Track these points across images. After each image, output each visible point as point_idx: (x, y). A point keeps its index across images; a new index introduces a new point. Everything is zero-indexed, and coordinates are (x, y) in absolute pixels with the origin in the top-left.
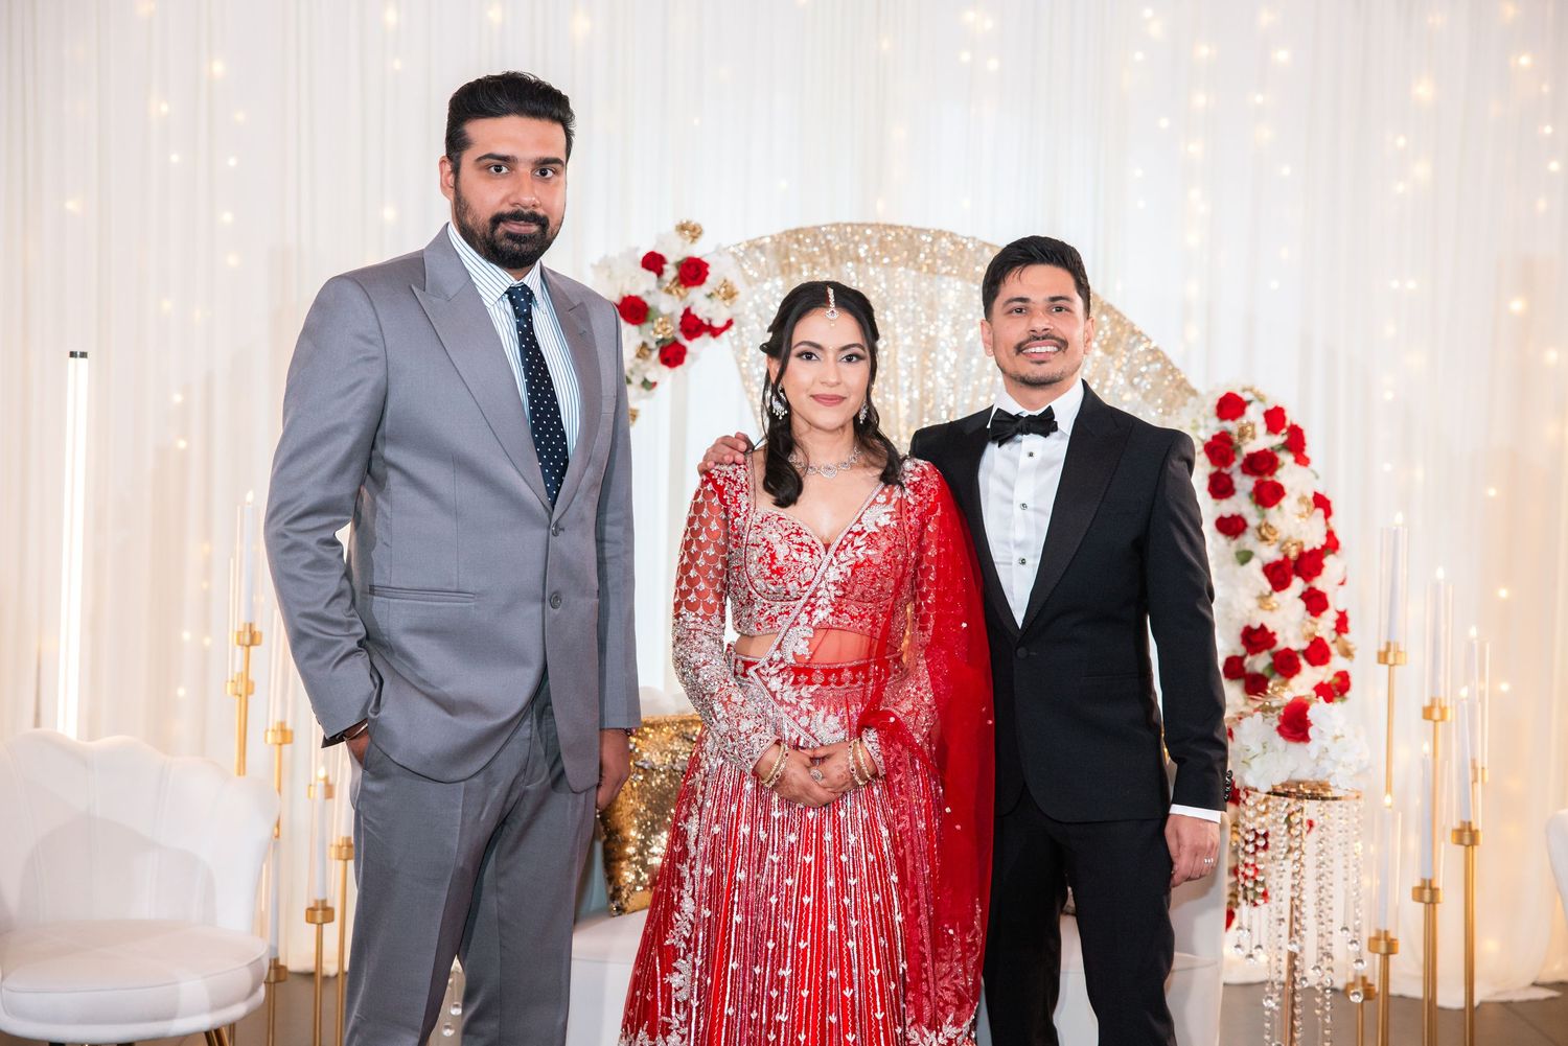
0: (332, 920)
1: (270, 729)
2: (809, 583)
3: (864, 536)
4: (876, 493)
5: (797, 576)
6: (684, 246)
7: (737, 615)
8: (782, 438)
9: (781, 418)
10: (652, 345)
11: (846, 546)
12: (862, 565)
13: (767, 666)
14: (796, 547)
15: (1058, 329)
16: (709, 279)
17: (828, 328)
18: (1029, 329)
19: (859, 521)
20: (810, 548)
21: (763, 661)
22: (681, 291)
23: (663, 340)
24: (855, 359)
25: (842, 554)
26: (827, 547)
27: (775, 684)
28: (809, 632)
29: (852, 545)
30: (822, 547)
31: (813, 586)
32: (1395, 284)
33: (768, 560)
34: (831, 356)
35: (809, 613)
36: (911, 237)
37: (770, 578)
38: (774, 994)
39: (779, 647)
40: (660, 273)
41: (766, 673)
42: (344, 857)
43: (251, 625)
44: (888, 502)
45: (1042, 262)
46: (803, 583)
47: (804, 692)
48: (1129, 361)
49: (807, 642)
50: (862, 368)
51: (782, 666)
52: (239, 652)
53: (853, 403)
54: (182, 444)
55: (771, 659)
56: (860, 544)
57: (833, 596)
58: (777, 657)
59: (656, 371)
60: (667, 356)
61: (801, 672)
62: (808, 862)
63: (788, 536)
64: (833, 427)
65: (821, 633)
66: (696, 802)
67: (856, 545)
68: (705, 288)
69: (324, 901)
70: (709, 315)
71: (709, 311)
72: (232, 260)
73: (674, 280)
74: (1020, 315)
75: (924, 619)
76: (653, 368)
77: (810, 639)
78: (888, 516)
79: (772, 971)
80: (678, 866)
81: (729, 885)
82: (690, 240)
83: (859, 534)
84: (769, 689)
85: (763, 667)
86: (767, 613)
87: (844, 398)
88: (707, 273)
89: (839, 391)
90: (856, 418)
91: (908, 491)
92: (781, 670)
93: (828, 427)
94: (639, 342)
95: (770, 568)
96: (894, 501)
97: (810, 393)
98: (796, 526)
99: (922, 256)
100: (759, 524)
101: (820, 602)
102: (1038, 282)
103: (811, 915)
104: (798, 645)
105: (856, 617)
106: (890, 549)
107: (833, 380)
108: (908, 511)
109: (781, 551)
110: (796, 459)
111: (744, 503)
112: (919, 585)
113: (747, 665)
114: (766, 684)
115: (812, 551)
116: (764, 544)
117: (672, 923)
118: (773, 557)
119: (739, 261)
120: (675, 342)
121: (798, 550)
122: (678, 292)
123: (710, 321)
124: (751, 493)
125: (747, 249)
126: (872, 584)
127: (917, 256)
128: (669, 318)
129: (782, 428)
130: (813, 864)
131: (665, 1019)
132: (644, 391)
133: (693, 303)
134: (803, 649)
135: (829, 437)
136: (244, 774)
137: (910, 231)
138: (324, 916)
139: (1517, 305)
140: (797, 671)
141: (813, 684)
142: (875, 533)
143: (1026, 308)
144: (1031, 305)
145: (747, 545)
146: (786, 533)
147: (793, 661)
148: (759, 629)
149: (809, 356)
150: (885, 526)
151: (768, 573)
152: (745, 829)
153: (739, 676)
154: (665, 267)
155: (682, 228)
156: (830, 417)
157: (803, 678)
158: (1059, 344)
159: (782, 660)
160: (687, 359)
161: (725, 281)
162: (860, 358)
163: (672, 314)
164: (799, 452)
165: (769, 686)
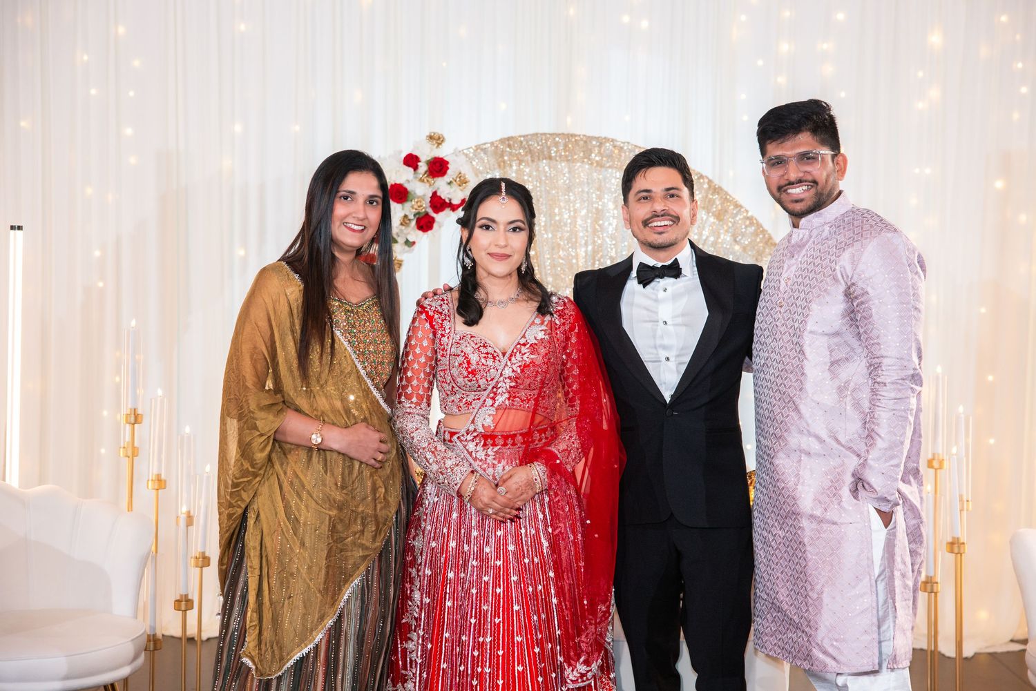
0: (192, 608)
1: (151, 478)
2: (492, 380)
3: (528, 346)
4: (533, 318)
5: (485, 374)
6: (432, 150)
7: (443, 401)
8: (470, 281)
9: (469, 268)
10: (411, 217)
11: (516, 353)
12: (528, 366)
13: (465, 434)
14: (484, 355)
15: (672, 209)
16: (449, 172)
17: (501, 209)
18: (652, 210)
19: (524, 336)
20: (493, 356)
21: (463, 431)
22: (430, 180)
23: (418, 213)
24: (518, 230)
25: (513, 358)
26: (504, 354)
27: (471, 446)
28: (492, 411)
29: (520, 353)
30: (501, 355)
31: (495, 381)
32: (917, 171)
33: (465, 365)
34: (502, 227)
35: (493, 399)
36: (585, 142)
37: (467, 377)
38: (476, 653)
39: (473, 422)
40: (416, 168)
41: (464, 439)
42: (200, 566)
43: (135, 409)
44: (542, 323)
45: (660, 165)
46: (489, 379)
47: (490, 452)
48: (733, 226)
49: (491, 418)
50: (523, 236)
51: (475, 434)
52: (128, 427)
53: (517, 259)
54: (101, 284)
55: (468, 430)
56: (526, 351)
57: (508, 387)
58: (472, 428)
59: (414, 234)
60: (421, 224)
61: (488, 438)
62: (498, 565)
63: (478, 348)
64: (502, 275)
65: (500, 412)
66: (420, 527)
67: (523, 352)
68: (447, 178)
69: (186, 596)
70: (450, 197)
71: (449, 193)
72: (133, 160)
73: (425, 173)
74: (646, 201)
75: (572, 400)
76: (412, 232)
77: (493, 415)
78: (543, 333)
79: (474, 638)
80: (410, 570)
81: (443, 582)
82: (436, 145)
83: (524, 345)
84: (467, 450)
85: (463, 435)
86: (465, 399)
87: (510, 256)
88: (448, 168)
89: (507, 251)
90: (519, 269)
91: (555, 315)
92: (475, 437)
93: (499, 275)
94: (402, 215)
95: (467, 370)
96: (546, 323)
97: (487, 252)
98: (483, 341)
99: (593, 155)
100: (458, 341)
101: (500, 391)
102: (657, 178)
103: (501, 600)
104: (485, 419)
105: (525, 400)
106: (546, 354)
107: (503, 243)
108: (556, 329)
109: (474, 358)
110: (480, 295)
111: (447, 327)
112: (566, 379)
113: (452, 434)
114: (465, 446)
115: (494, 358)
116: (463, 354)
117: (407, 608)
118: (469, 363)
119: (470, 160)
120: (427, 214)
121: (485, 357)
122: (428, 181)
123: (450, 200)
124: (452, 320)
125: (475, 151)
126: (536, 377)
127: (590, 155)
128: (423, 197)
129: (470, 275)
130: (502, 567)
131: (404, 672)
132: (406, 248)
133: (438, 188)
134: (489, 422)
135: (502, 281)
136: (132, 511)
137: (585, 139)
138: (186, 605)
139: (999, 184)
140: (485, 437)
141: (496, 445)
142: (535, 344)
143: (650, 196)
144: (653, 194)
145: (450, 355)
146: (477, 346)
147: (483, 431)
148: (459, 410)
149: (488, 227)
150: (542, 339)
151: (466, 374)
152: (453, 544)
153: (447, 442)
154: (419, 164)
155: (431, 138)
156: (500, 268)
157: (489, 441)
158: (674, 219)
159: (475, 430)
160: (435, 226)
161: (460, 173)
162: (521, 229)
163: (424, 195)
164: (481, 291)
165: (467, 447)
